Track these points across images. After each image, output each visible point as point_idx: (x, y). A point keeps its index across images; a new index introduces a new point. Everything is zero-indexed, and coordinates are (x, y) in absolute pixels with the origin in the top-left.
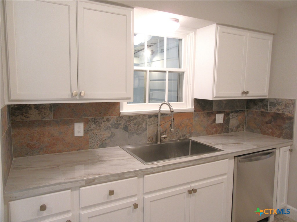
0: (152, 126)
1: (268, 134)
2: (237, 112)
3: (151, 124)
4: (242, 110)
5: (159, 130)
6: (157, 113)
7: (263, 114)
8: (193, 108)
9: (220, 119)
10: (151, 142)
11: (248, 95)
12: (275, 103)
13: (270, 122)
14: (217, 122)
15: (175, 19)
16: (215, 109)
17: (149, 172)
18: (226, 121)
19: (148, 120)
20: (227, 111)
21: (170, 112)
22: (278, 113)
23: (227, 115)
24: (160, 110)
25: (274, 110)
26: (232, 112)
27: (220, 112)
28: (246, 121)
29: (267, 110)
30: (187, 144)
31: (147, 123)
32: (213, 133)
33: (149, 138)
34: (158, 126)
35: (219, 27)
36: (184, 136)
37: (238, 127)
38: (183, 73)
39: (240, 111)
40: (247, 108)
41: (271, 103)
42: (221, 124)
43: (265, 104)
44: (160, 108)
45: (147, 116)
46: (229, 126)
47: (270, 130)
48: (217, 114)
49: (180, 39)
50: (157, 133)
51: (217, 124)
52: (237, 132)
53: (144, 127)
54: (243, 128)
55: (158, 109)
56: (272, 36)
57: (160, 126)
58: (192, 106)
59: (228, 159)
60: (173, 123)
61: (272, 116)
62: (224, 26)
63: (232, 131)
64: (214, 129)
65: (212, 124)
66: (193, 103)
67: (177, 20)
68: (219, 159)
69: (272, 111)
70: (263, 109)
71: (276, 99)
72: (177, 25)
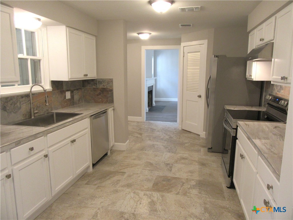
0: (25, 104)
1: (99, 102)
2: (77, 89)
3: (24, 103)
4: (80, 88)
5: (32, 107)
6: (29, 93)
7: (95, 90)
8: (51, 88)
9: (68, 95)
10: (25, 118)
11: (87, 77)
12: (102, 82)
13: (100, 94)
14: (67, 98)
15: (38, 19)
16: (65, 88)
17: (50, 132)
18: (72, 96)
19: (21, 100)
20: (72, 89)
21: (44, 91)
22: (104, 88)
23: (72, 92)
24: (31, 90)
25: (101, 86)
26: (75, 90)
27: (68, 91)
28: (83, 95)
29: (97, 86)
30: (52, 116)
31: (20, 103)
32: (65, 107)
33: (23, 115)
34: (31, 104)
35: (68, 28)
36: (48, 110)
37: (79, 101)
38: (40, 61)
39: (79, 88)
40: (83, 87)
41: (99, 81)
42: (69, 99)
43: (95, 82)
44: (31, 89)
45: (20, 97)
46: (74, 100)
47: (100, 100)
48: (66, 92)
49: (32, 32)
50: (30, 110)
51: (67, 99)
52: (79, 104)
53: (19, 106)
54: (82, 101)
55: (29, 90)
56: (95, 37)
57: (32, 103)
58: (50, 87)
59: (87, 118)
60: (47, 99)
61: (100, 90)
62: (72, 29)
63: (76, 104)
64: (66, 103)
65: (64, 99)
66: (51, 84)
67: (39, 20)
68: (84, 118)
69: (100, 87)
70: (94, 86)
71: (101, 79)
72: (40, 24)
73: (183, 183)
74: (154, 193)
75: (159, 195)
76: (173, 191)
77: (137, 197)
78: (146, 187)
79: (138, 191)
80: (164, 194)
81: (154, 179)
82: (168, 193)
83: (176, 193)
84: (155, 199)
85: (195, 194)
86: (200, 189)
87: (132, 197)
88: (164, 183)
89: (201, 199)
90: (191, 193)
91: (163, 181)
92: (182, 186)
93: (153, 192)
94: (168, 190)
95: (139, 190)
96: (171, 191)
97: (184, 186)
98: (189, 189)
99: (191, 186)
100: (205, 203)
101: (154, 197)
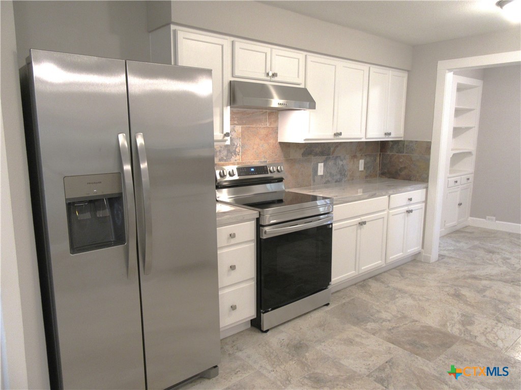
73: (390, 330)
75: (449, 329)
76: (419, 327)
77: (490, 338)
78: (470, 348)
79: (487, 346)
80: (438, 327)
81: (444, 356)
82: (430, 327)
83: (416, 323)
84: (458, 326)
86: (372, 316)
87: (500, 340)
88: (426, 342)
89: (385, 307)
90: (394, 315)
91: (425, 346)
92: (398, 327)
93: (458, 335)
94: (427, 329)
95: (485, 347)
96: (422, 326)
97: (394, 326)
98: (389, 320)
99: (382, 322)
100: (387, 302)
101: (459, 329)
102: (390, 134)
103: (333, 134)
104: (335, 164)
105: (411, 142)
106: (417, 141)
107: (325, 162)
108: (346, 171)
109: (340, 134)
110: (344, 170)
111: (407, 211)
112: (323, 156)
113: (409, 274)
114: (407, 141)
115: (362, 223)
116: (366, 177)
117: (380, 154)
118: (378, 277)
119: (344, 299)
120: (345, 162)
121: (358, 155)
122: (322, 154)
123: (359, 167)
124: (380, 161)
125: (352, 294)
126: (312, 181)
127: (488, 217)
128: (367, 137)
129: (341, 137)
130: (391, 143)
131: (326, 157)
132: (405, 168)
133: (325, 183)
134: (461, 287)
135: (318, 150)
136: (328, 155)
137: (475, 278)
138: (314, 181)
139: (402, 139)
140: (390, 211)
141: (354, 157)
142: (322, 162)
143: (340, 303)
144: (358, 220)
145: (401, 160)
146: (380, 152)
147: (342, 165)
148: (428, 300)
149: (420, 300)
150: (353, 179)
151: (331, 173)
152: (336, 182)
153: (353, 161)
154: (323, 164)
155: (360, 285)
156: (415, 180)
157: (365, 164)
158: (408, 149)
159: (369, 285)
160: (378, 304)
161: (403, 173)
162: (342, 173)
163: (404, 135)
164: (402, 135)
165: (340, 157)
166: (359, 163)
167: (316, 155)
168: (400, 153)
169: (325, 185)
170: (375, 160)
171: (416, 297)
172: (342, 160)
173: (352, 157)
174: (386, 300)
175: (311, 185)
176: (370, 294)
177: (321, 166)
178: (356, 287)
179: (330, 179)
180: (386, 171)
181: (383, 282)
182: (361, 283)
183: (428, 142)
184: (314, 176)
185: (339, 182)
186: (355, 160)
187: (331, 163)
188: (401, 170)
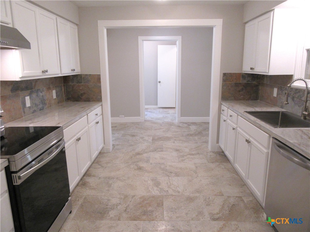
73: (125, 210)
74: (159, 194)
75: (153, 192)
76: (139, 199)
77: (173, 189)
78: (170, 200)
79: (176, 194)
80: (148, 194)
82: (144, 196)
83: (135, 197)
84: (155, 188)
85: (115, 198)
86: (107, 205)
87: (177, 187)
88: (150, 209)
89: (110, 194)
90: (119, 198)
91: (152, 212)
92: (128, 206)
94: (144, 199)
96: (140, 198)
97: (125, 206)
98: (120, 204)
99: (117, 207)
100: (108, 190)
101: (157, 190)
102: (74, 70)
103: (41, 71)
104: (37, 96)
105: (86, 75)
106: (90, 75)
107: (30, 95)
108: (45, 100)
109: (47, 71)
110: (44, 100)
111: (96, 123)
112: (28, 90)
113: (105, 164)
114: (83, 74)
115: (79, 139)
116: (58, 103)
117: (64, 85)
118: (88, 173)
119: (78, 201)
120: (43, 93)
121: (51, 87)
122: (27, 88)
123: (53, 96)
124: (64, 90)
125: (81, 194)
126: (23, 113)
127: (120, 116)
128: (62, 73)
129: (47, 73)
130: (72, 77)
131: (30, 90)
132: (84, 93)
133: (33, 113)
134: (138, 162)
135: (23, 86)
136: (32, 89)
137: (138, 154)
138: (24, 112)
139: (79, 73)
140: (89, 126)
141: (49, 89)
142: (27, 96)
143: (78, 206)
144: (76, 138)
145: (81, 88)
146: (64, 83)
147: (42, 96)
148: (129, 178)
149: (124, 180)
150: (51, 106)
151: (36, 104)
152: (40, 110)
153: (49, 92)
154: (29, 97)
155: (82, 184)
156: (93, 101)
157: (56, 93)
158: (85, 80)
159: (88, 182)
160: (104, 194)
161: (84, 97)
162: (43, 102)
163: (81, 71)
164: (80, 71)
165: (40, 89)
166: (52, 93)
167: (22, 90)
168: (80, 83)
169: (33, 114)
170: (62, 90)
171: (121, 179)
172: (41, 92)
173: (48, 89)
174: (107, 189)
175: (22, 117)
176: (93, 189)
177: (27, 99)
178: (80, 187)
179: (35, 108)
180: (70, 96)
181: (94, 176)
182: (81, 183)
183: (98, 75)
184: (23, 109)
185: (42, 110)
186: (50, 91)
187: (34, 95)
188: (82, 95)
